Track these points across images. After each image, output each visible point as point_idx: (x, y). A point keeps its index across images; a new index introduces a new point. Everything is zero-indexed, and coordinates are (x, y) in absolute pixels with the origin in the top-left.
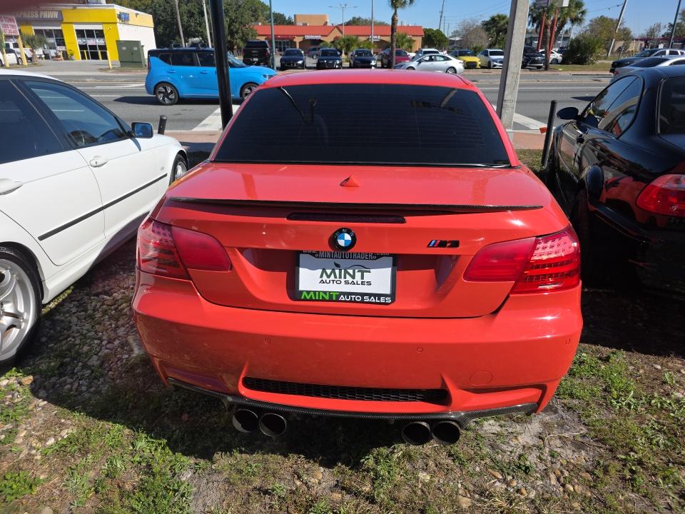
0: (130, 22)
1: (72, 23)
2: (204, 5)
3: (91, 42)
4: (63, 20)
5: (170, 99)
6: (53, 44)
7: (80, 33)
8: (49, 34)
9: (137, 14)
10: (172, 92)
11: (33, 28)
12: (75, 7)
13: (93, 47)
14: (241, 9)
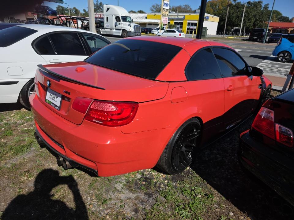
0: (209, 20)
1: (187, 20)
2: (244, 13)
3: (192, 27)
4: (184, 19)
5: (286, 59)
6: (179, 27)
7: (189, 24)
8: (178, 24)
9: (213, 17)
10: (284, 54)
11: (174, 22)
12: (190, 14)
13: (192, 29)
14: (263, 15)
